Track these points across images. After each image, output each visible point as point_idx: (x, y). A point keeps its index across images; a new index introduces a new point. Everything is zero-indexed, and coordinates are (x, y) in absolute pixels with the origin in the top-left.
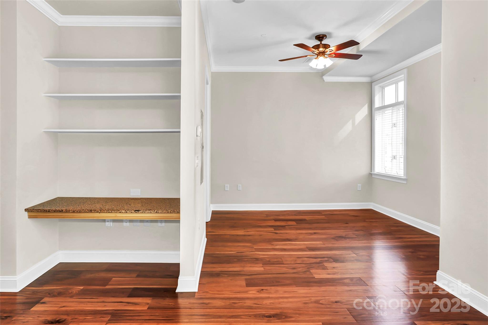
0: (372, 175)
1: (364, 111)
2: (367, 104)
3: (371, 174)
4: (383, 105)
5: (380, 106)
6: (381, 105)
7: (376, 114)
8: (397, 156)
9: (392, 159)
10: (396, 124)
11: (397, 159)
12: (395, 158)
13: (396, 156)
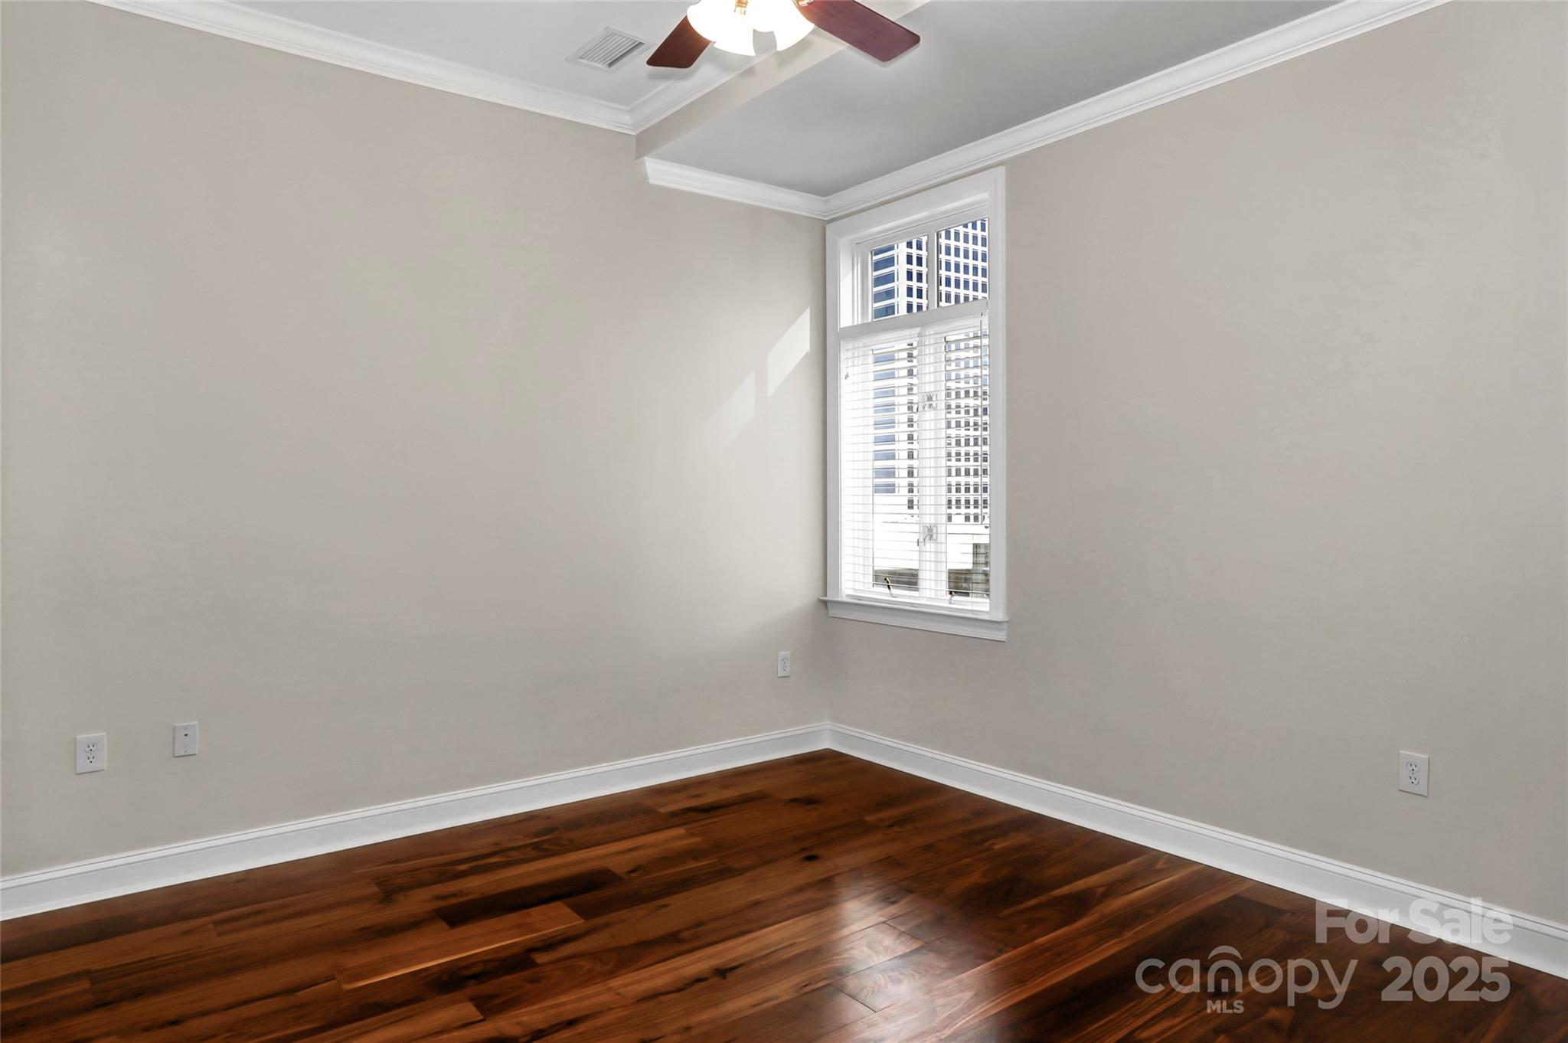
0: (827, 607)
1: (800, 338)
2: (809, 309)
3: (825, 603)
4: (865, 322)
5: (856, 323)
6: (858, 321)
7: (843, 355)
8: (939, 526)
9: (921, 540)
10: (934, 398)
11: (939, 541)
12: (931, 536)
13: (936, 525)
